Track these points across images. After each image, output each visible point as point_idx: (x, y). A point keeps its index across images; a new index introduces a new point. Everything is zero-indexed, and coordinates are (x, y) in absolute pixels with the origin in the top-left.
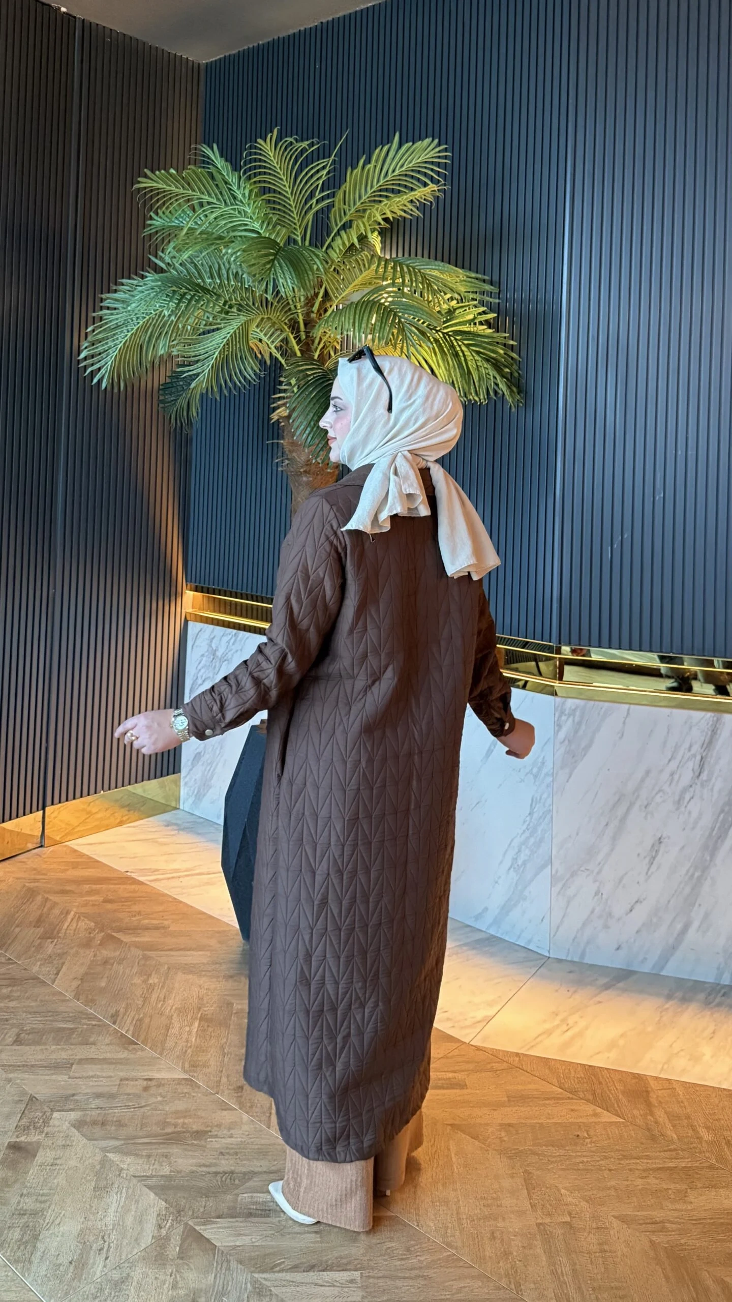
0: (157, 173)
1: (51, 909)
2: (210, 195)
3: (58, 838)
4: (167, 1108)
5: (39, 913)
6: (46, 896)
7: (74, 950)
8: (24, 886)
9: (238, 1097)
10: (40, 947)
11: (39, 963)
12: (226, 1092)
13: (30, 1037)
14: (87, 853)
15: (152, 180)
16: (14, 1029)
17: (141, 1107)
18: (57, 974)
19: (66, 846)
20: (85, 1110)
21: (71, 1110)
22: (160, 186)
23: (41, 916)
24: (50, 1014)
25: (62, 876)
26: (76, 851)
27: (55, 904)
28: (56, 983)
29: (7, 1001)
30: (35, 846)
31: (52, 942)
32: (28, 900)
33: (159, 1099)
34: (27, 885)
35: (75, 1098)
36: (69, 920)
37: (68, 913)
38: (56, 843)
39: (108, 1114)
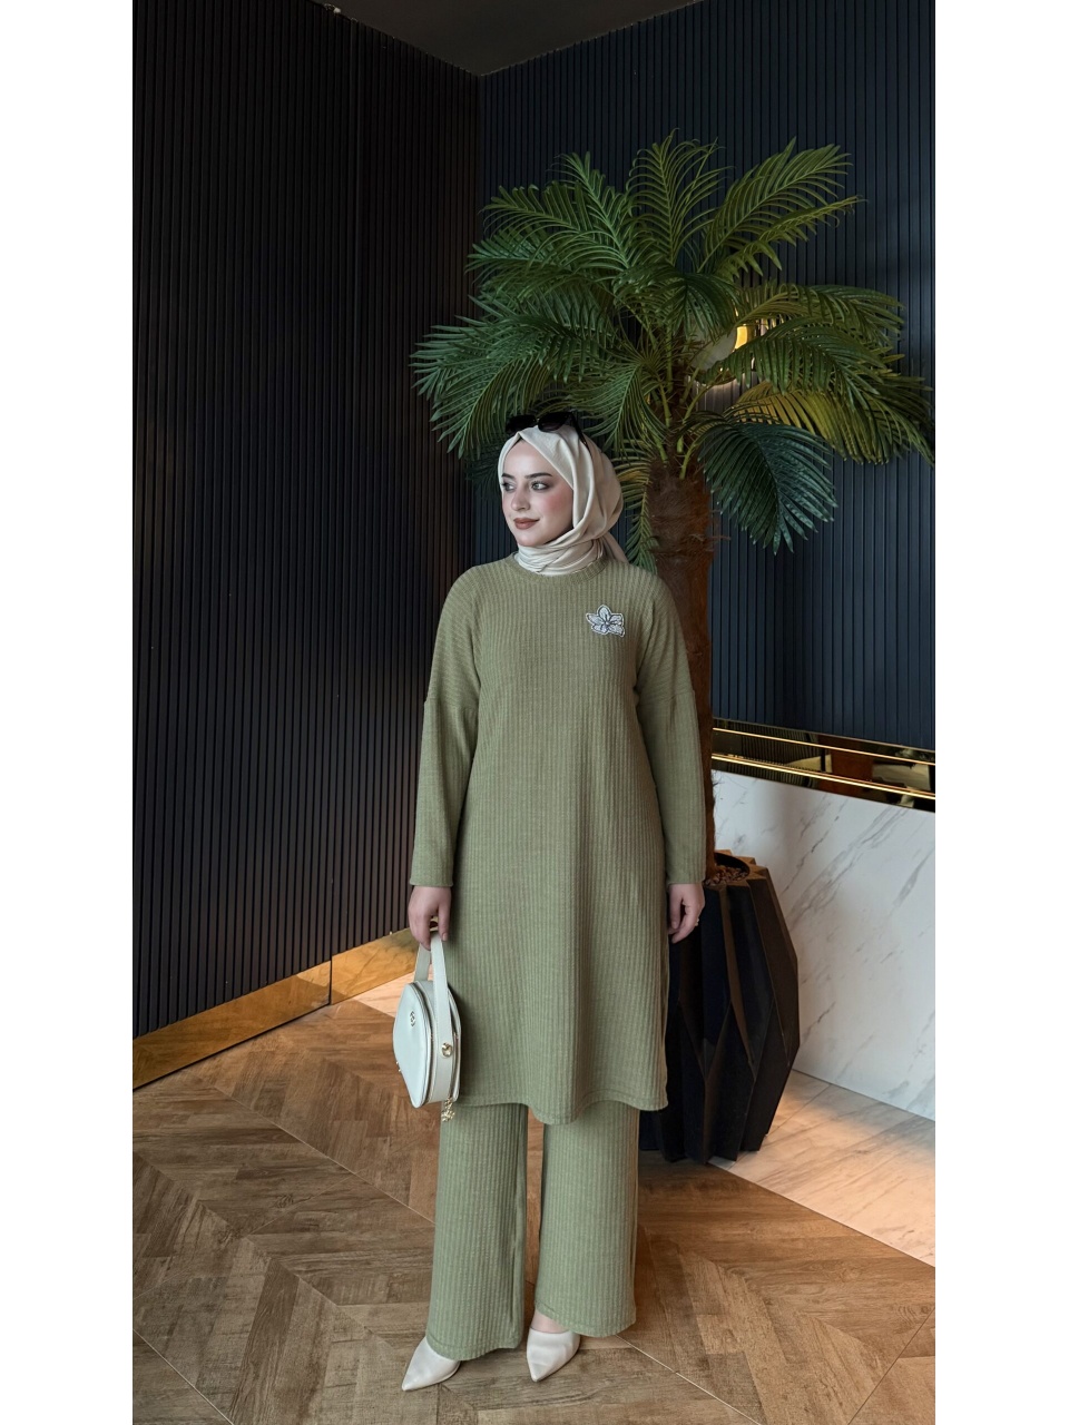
0: (516, 189)
1: (368, 1091)
2: (565, 218)
3: (343, 992)
4: (623, 1400)
5: (354, 1098)
6: (357, 1073)
7: (416, 1152)
8: (324, 1060)
9: (707, 1376)
10: (373, 1149)
11: (379, 1174)
12: (690, 1369)
13: (406, 1288)
14: (384, 1011)
15: (502, 198)
16: (381, 1277)
17: (589, 1398)
18: (408, 1189)
19: (356, 1002)
20: (516, 1405)
21: (499, 1406)
22: (513, 207)
23: (358, 1104)
24: (419, 1251)
25: (365, 1044)
26: (370, 1009)
27: (370, 1086)
28: (411, 1201)
29: (357, 1232)
30: (320, 1004)
31: (385, 1141)
32: (335, 1080)
33: (607, 1383)
34: (327, 1058)
35: (497, 1385)
36: (395, 1107)
37: (390, 1097)
38: (342, 999)
39: (550, 1411)
